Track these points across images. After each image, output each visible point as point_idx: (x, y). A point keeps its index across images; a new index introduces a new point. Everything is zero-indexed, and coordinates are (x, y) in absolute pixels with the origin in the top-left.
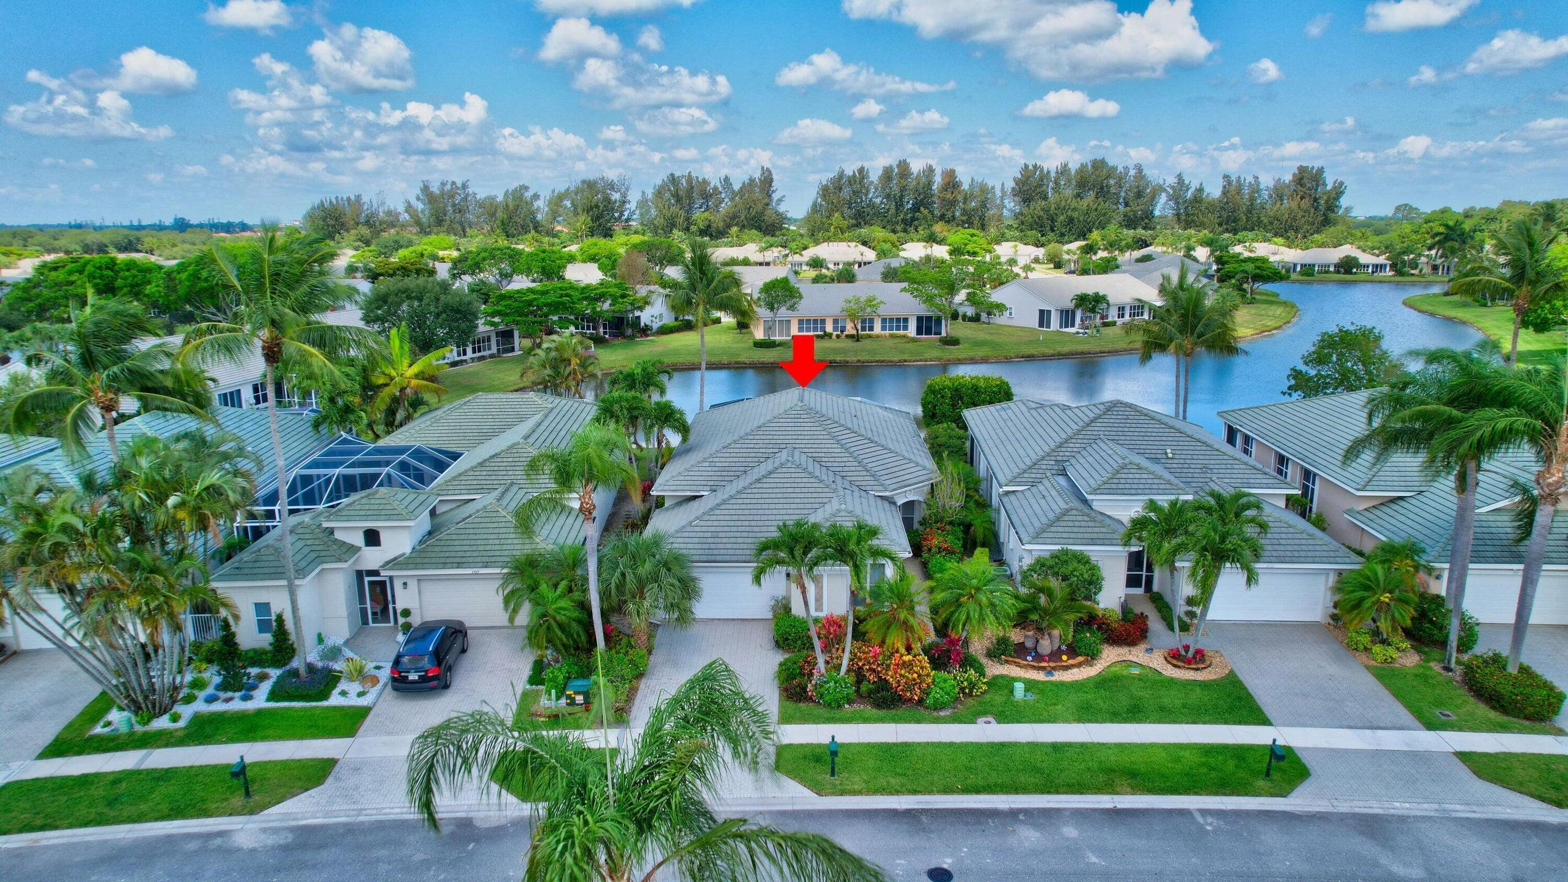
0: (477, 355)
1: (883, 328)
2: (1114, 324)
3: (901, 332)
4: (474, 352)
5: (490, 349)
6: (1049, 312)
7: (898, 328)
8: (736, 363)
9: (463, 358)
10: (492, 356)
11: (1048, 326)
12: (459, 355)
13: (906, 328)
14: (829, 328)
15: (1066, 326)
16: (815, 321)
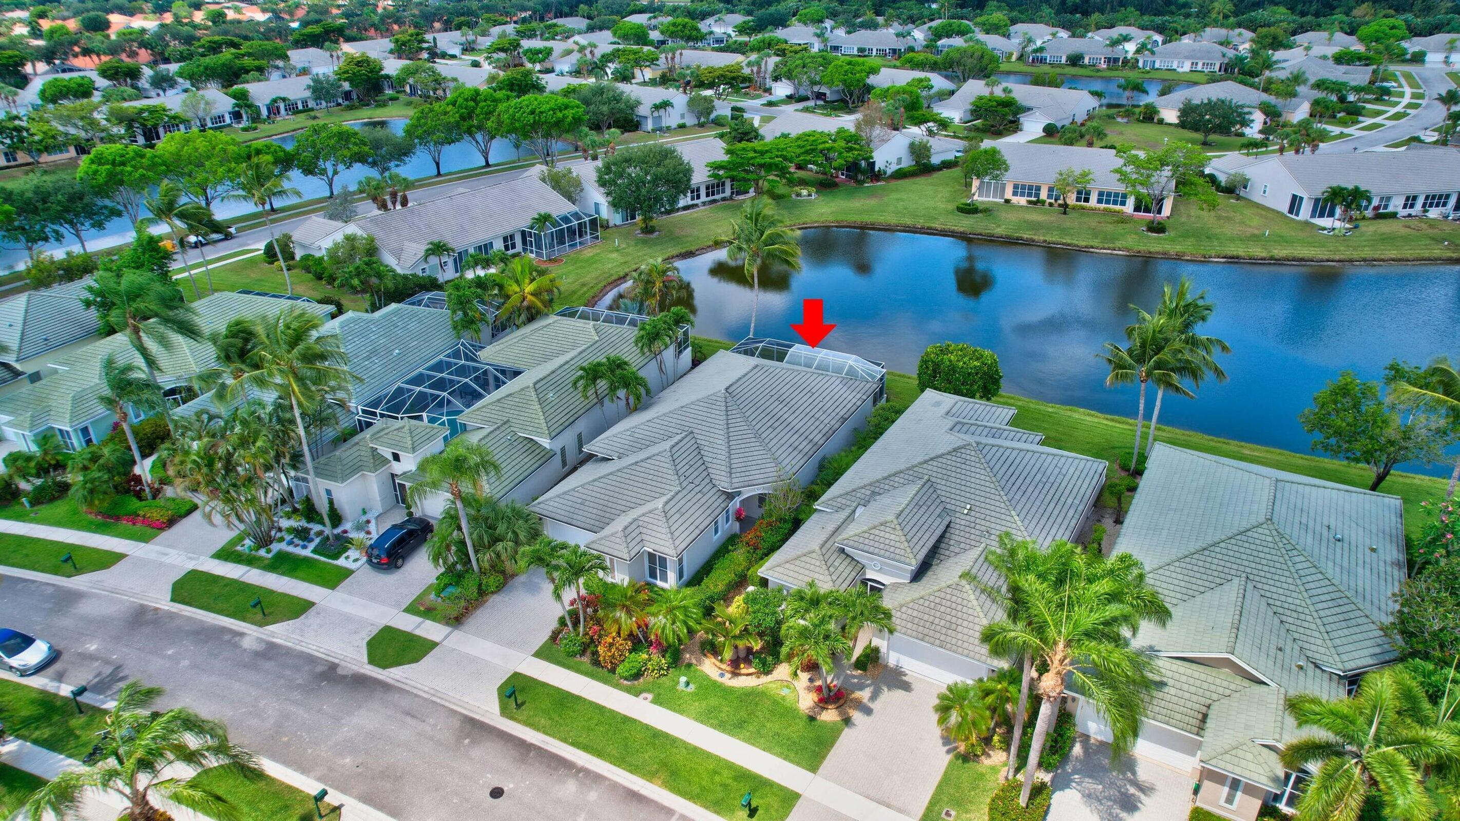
0: (711, 198)
1: (1100, 201)
2: (1394, 215)
3: (1118, 207)
4: (708, 195)
5: (723, 192)
6: (1301, 198)
7: (1115, 203)
8: (929, 228)
9: (696, 202)
10: (724, 199)
11: (1297, 215)
12: (693, 199)
13: (1123, 203)
14: (1044, 195)
15: (1321, 215)
16: (1030, 188)
